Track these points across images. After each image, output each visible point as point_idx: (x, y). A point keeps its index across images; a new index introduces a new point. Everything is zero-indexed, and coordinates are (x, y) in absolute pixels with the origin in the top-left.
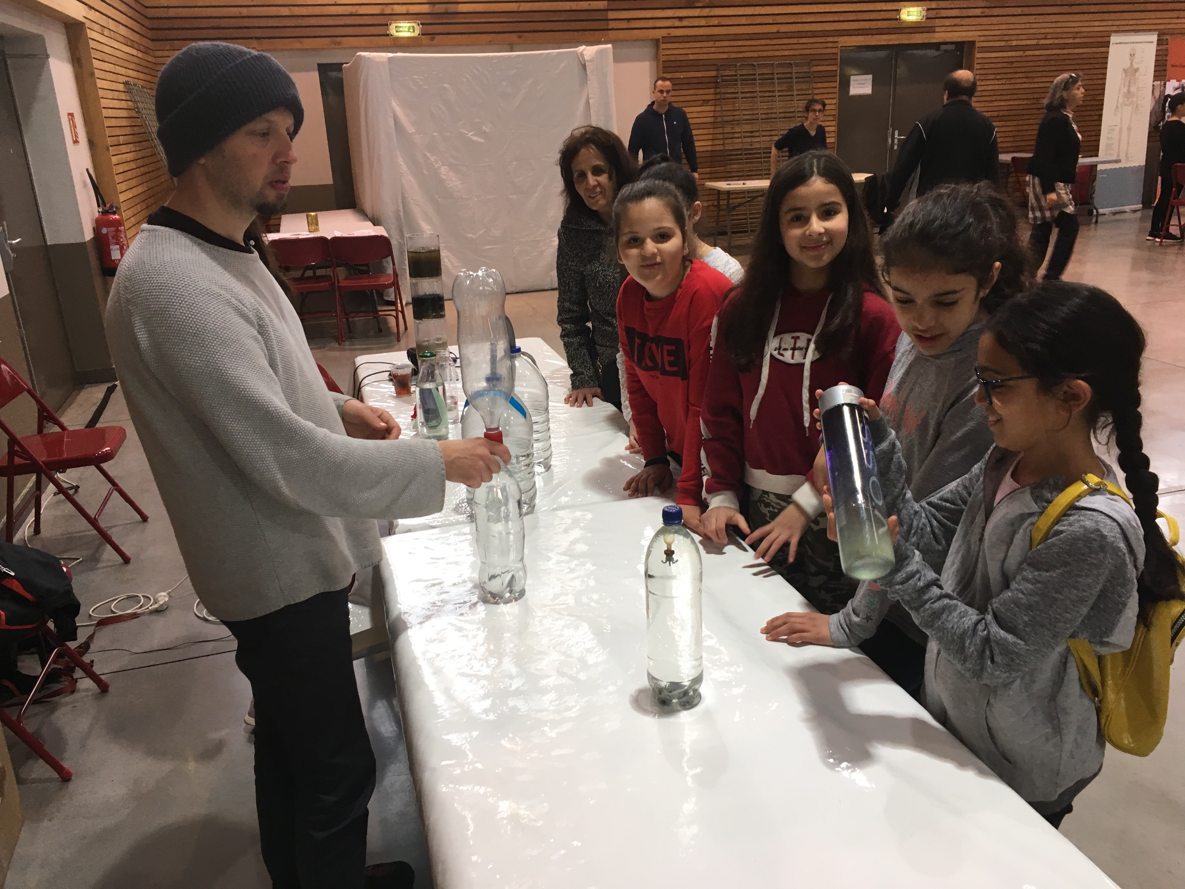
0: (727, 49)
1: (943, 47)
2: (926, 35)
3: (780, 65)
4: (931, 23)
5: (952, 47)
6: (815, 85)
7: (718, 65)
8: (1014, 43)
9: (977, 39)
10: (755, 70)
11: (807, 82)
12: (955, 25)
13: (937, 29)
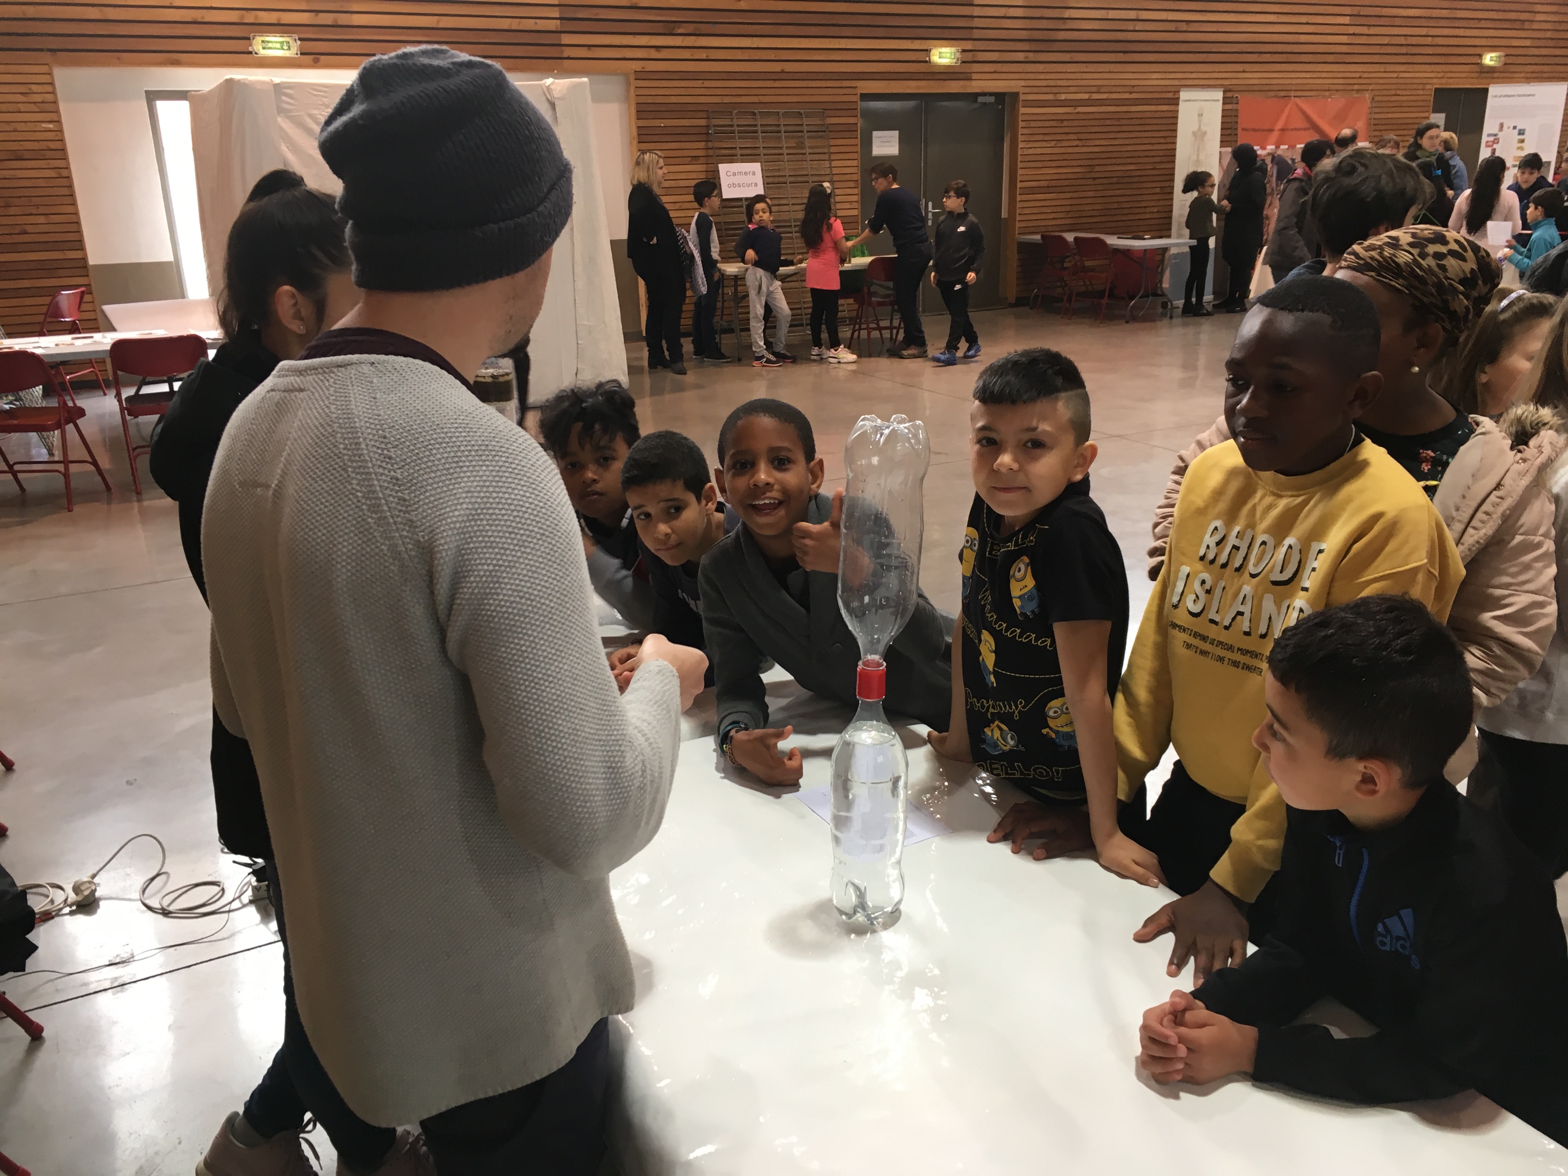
0: (719, 92)
1: (981, 99)
2: (961, 83)
3: (786, 114)
4: (967, 68)
5: (992, 99)
6: (832, 142)
7: (709, 112)
8: (1063, 97)
9: (1022, 90)
10: (756, 119)
11: (821, 137)
12: (995, 72)
13: (974, 76)
